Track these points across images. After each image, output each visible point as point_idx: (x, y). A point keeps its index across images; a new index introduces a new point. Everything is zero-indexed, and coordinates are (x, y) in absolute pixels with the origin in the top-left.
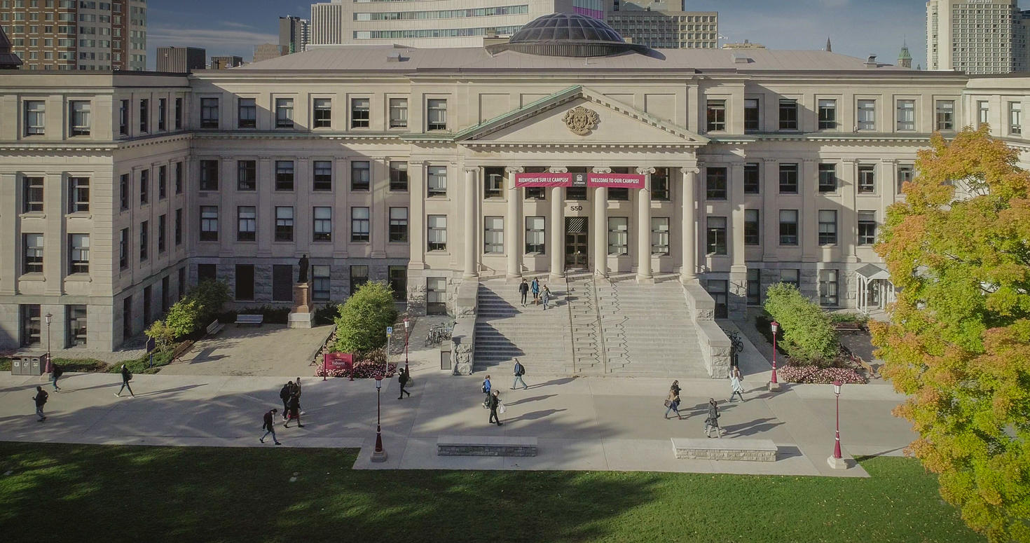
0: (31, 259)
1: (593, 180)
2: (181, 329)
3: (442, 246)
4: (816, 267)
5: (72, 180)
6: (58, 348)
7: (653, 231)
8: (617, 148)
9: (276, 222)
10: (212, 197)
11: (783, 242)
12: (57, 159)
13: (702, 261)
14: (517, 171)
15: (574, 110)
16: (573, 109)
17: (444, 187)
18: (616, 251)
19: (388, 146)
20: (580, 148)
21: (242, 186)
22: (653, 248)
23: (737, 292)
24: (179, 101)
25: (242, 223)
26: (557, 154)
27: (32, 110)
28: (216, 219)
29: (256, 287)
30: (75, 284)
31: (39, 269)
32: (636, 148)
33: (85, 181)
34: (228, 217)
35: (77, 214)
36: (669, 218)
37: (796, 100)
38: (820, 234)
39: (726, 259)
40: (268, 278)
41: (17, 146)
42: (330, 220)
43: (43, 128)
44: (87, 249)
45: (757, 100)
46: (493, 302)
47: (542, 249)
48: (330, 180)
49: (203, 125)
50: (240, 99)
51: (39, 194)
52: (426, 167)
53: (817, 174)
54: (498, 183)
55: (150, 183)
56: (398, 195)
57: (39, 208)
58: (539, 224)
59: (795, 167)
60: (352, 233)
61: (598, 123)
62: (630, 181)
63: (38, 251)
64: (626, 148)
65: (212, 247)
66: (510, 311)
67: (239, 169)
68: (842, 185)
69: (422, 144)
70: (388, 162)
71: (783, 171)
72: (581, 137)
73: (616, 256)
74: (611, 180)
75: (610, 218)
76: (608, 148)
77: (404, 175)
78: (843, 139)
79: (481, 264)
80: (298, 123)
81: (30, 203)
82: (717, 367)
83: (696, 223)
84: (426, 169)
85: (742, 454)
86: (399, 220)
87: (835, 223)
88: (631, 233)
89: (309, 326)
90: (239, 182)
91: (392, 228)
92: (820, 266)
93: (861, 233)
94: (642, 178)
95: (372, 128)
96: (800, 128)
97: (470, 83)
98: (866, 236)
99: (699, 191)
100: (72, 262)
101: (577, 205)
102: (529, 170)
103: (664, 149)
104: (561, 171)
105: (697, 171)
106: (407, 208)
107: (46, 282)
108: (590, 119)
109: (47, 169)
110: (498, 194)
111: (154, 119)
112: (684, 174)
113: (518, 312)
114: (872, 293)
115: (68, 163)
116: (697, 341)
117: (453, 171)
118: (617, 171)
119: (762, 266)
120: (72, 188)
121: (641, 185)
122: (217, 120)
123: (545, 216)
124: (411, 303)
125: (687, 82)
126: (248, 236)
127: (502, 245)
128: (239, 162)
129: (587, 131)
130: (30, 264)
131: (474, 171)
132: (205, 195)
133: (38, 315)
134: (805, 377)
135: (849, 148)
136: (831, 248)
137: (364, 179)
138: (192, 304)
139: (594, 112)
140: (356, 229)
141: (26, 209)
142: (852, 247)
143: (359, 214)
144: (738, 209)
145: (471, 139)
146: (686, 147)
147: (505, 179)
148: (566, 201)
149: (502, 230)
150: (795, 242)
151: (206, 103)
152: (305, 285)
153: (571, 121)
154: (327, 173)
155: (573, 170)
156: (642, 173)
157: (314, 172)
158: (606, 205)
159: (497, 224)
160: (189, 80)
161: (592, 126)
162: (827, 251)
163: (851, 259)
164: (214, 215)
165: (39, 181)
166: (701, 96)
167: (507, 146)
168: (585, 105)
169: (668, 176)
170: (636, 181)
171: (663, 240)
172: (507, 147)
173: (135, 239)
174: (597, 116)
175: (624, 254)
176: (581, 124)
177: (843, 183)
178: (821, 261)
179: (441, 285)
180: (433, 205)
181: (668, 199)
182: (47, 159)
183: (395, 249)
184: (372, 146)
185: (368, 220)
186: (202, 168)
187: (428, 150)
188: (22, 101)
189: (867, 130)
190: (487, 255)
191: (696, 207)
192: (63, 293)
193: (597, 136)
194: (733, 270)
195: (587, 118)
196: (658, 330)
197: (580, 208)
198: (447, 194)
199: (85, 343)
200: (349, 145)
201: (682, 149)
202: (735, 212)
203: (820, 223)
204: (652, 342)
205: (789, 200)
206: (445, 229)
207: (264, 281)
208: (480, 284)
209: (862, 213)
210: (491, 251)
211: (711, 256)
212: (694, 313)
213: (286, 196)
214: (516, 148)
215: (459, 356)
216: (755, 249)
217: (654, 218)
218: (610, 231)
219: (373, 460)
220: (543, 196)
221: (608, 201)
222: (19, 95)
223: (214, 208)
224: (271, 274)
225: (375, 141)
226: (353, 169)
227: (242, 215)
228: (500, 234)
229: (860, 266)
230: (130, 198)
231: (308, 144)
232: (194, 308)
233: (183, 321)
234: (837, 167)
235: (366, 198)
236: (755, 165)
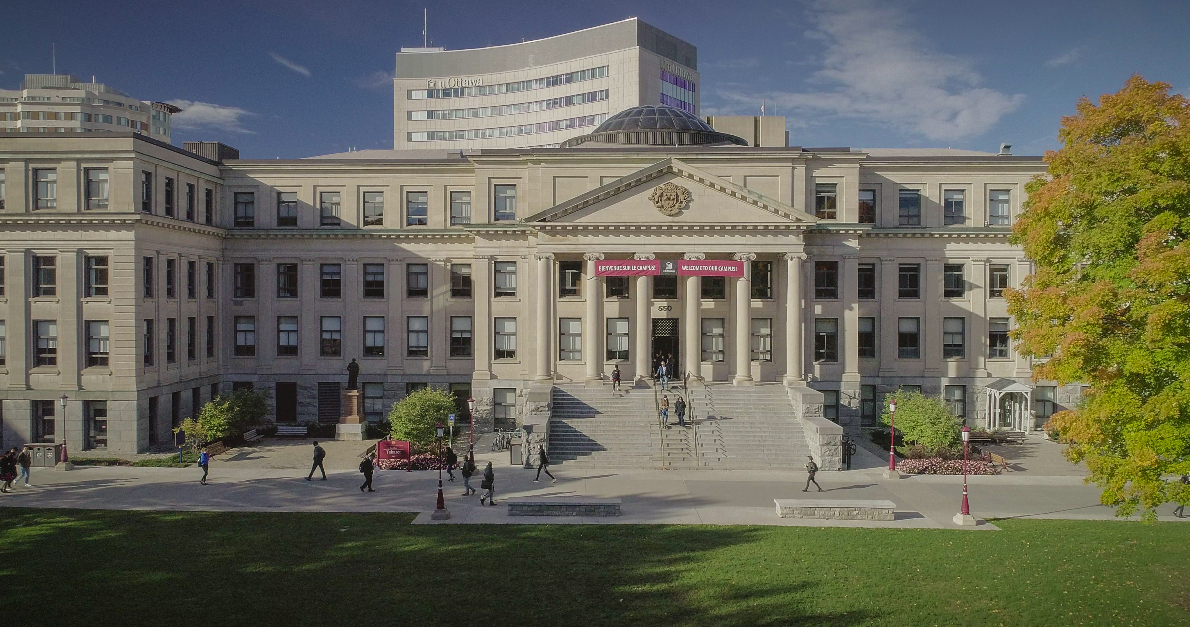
0: (43, 351)
1: (684, 268)
2: (214, 432)
3: (511, 354)
4: (940, 381)
5: (88, 259)
6: (75, 449)
7: (753, 334)
8: (712, 230)
9: (321, 335)
10: (248, 306)
11: (902, 354)
12: (70, 234)
13: (809, 368)
14: (597, 258)
15: (663, 187)
16: (662, 185)
17: (514, 285)
18: (711, 358)
19: (449, 246)
20: (670, 231)
21: (282, 294)
22: (753, 355)
23: (850, 404)
24: (209, 193)
25: (283, 336)
26: (643, 239)
27: (42, 180)
28: (253, 331)
29: (299, 409)
30: (93, 377)
31: (52, 362)
32: (734, 230)
33: (102, 260)
34: (267, 326)
35: (94, 298)
36: (771, 319)
37: (918, 191)
38: (945, 346)
39: (836, 367)
40: (312, 397)
41: (26, 218)
42: (383, 332)
43: (55, 200)
44: (107, 339)
45: (874, 191)
46: (570, 404)
47: (625, 356)
48: (383, 287)
49: (237, 224)
50: (279, 194)
51: (51, 277)
52: (493, 262)
53: (942, 276)
54: (576, 278)
55: (177, 275)
56: (460, 303)
57: (51, 292)
58: (622, 327)
59: (916, 269)
60: (408, 346)
61: (690, 202)
62: (726, 269)
63: (51, 342)
64: (723, 230)
65: (247, 363)
66: (590, 412)
67: (279, 273)
68: (970, 289)
69: (487, 236)
70: (449, 264)
71: (903, 273)
72: (670, 219)
73: (710, 363)
74: (706, 268)
75: (704, 320)
76: (701, 231)
77: (467, 281)
78: (972, 235)
79: (555, 371)
80: (345, 220)
81: (41, 286)
82: (826, 458)
83: (803, 325)
84: (493, 265)
85: (855, 513)
86: (461, 332)
87: (962, 334)
88: (728, 337)
89: (359, 438)
90: (279, 289)
91: (454, 341)
92: (945, 382)
93: (993, 344)
94: (740, 265)
95: (430, 225)
96: (922, 224)
97: (543, 165)
98: (998, 348)
99: (806, 290)
100: (89, 353)
101: (665, 304)
102: (611, 258)
103: (766, 230)
104: (647, 258)
105: (804, 256)
106: (470, 317)
107: (61, 375)
108: (681, 198)
109: (61, 245)
110: (574, 293)
111: (181, 204)
112: (789, 260)
113: (598, 413)
114: (1005, 413)
115: (83, 238)
116: (803, 437)
117: (523, 267)
118: (713, 257)
119: (878, 381)
120: (88, 269)
121: (740, 274)
122: (253, 218)
123: (629, 318)
124: (475, 418)
125: (793, 160)
126: (290, 351)
127: (580, 351)
128: (278, 265)
129: (678, 210)
130: (42, 355)
131: (547, 258)
132: (240, 304)
133: (51, 412)
134: (927, 468)
135: (980, 246)
136: (957, 361)
137: (422, 285)
138: (227, 405)
139: (686, 189)
140: (413, 342)
141: (37, 293)
142: (982, 359)
143: (416, 325)
144: (851, 309)
145: (544, 220)
146: (791, 228)
147: (582, 275)
148: (653, 300)
149: (580, 335)
150: (916, 354)
151: (241, 198)
152: (355, 393)
153: (658, 200)
154: (379, 278)
155: (662, 257)
156: (741, 259)
157: (365, 278)
158: (699, 304)
159: (574, 327)
160: (220, 170)
161: (684, 205)
162: (952, 365)
163: (981, 374)
164: (250, 327)
165: (50, 260)
166: (809, 178)
167: (586, 228)
168: (676, 181)
169: (771, 271)
170: (734, 269)
171: (765, 344)
172: (585, 230)
173: (161, 333)
174: (689, 194)
175: (720, 361)
176: (671, 203)
177: (972, 286)
178: (946, 376)
179: (510, 398)
180: (501, 306)
181: (771, 298)
182: (60, 234)
183: (457, 364)
184: (430, 246)
185: (426, 332)
186: (236, 273)
187: (495, 243)
188: (30, 168)
189: (1000, 223)
190: (562, 362)
191: (803, 306)
192: (80, 388)
193: (689, 217)
194: (844, 379)
195: (678, 196)
196: (758, 428)
197: (669, 308)
198: (517, 294)
199: (106, 445)
200: (404, 246)
201: (787, 231)
202: (847, 313)
203: (945, 333)
204: (752, 439)
205: (910, 307)
206: (514, 334)
207: (308, 400)
208: (555, 387)
209: (994, 321)
210: (568, 359)
211: (819, 364)
212: (799, 408)
213: (332, 305)
214: (596, 230)
215: (531, 446)
216: (871, 363)
217: (755, 319)
218: (704, 334)
219: (434, 518)
220: (627, 295)
221: (702, 300)
222: (27, 161)
223: (251, 318)
224: (316, 392)
225: (434, 240)
226: (409, 274)
227: (283, 327)
228: (578, 339)
229: (990, 381)
230: (155, 287)
231: (357, 244)
232: (230, 409)
233: (217, 422)
234: (966, 269)
235: (424, 306)
236: (871, 267)
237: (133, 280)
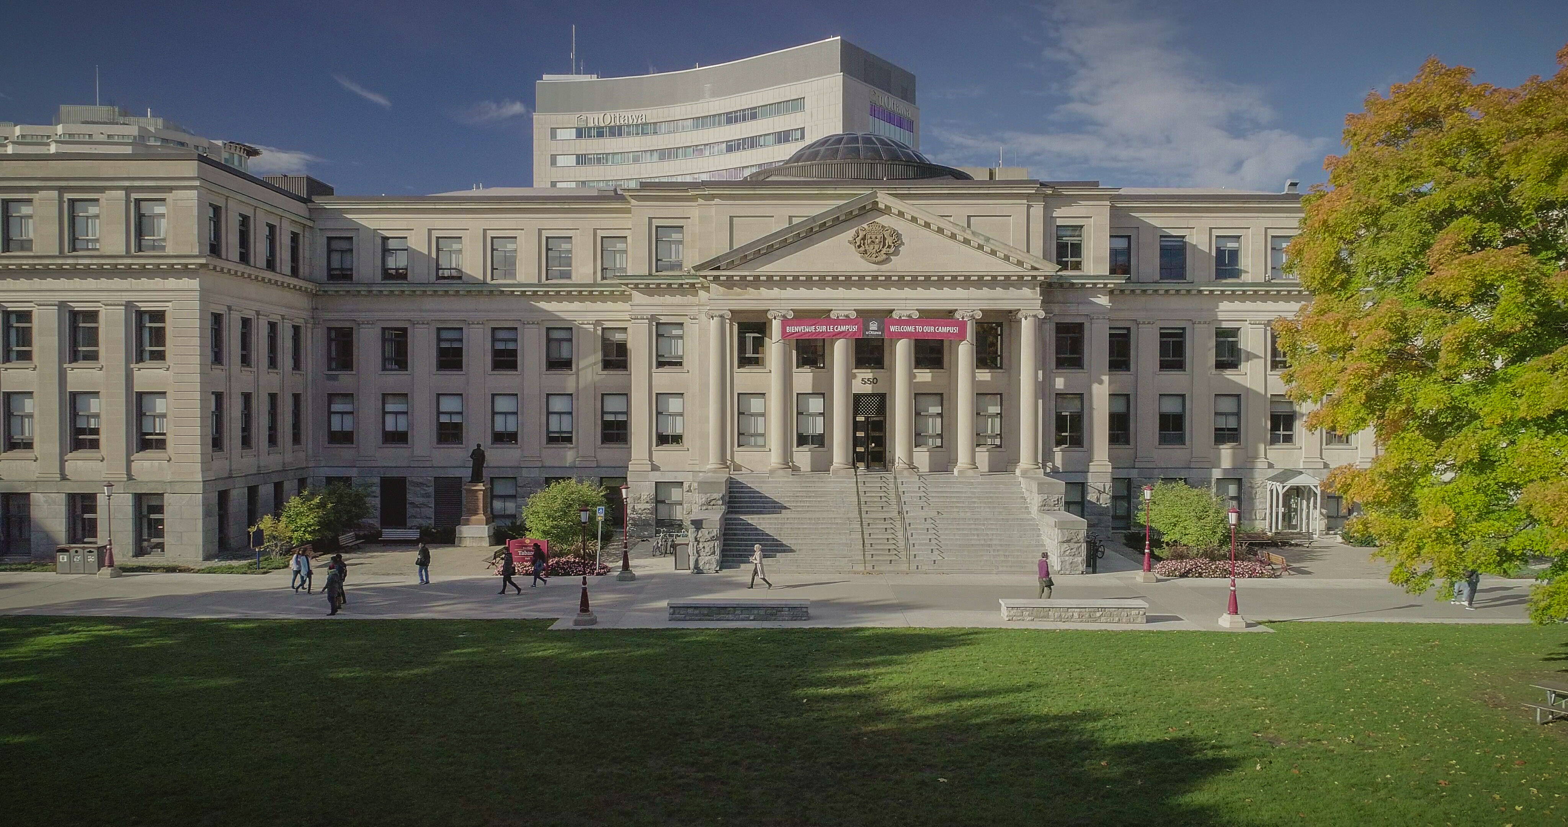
0: (83, 431)
1: (892, 329)
2: (300, 533)
3: (677, 439)
4: (1211, 474)
5: (140, 314)
6: (124, 554)
7: (978, 414)
8: (927, 282)
9: (438, 417)
10: (345, 381)
11: (1163, 440)
12: (117, 283)
13: (1048, 456)
14: (784, 316)
15: (866, 227)
16: (865, 226)
17: (680, 353)
18: (926, 444)
19: (599, 305)
20: (875, 282)
21: (388, 366)
22: (978, 439)
23: (1098, 500)
24: (295, 237)
25: (389, 420)
26: (841, 292)
27: (81, 214)
28: (352, 412)
29: (410, 511)
30: (147, 464)
31: (94, 445)
32: (954, 281)
33: (159, 316)
34: (369, 407)
35: (148, 364)
36: (1001, 394)
37: (1184, 237)
38: (1216, 429)
39: (1081, 454)
40: (429, 494)
41: (59, 261)
42: (516, 413)
43: (97, 240)
44: (164, 416)
45: (1129, 237)
46: (750, 497)
47: (820, 441)
48: (517, 357)
49: (331, 277)
50: (385, 239)
51: (92, 337)
52: (654, 323)
53: (1212, 343)
54: (759, 344)
55: (254, 339)
56: (614, 377)
57: (93, 357)
58: (815, 405)
59: (1181, 334)
60: (548, 432)
61: (900, 245)
62: (945, 330)
63: (92, 420)
64: (941, 282)
65: (346, 452)
66: (775, 507)
67: (384, 340)
68: (1247, 360)
69: (648, 290)
70: (600, 328)
71: (1165, 339)
72: (875, 267)
73: (925, 449)
74: (919, 329)
75: (918, 395)
76: (914, 282)
77: (622, 349)
78: (1250, 291)
79: (732, 461)
80: (468, 272)
81: (80, 349)
83: (1040, 401)
84: (654, 328)
85: (1098, 614)
86: (615, 413)
87: (1238, 414)
88: (948, 417)
89: (486, 543)
90: (384, 359)
91: (606, 425)
92: (1217, 474)
93: (1275, 427)
94: (962, 325)
95: (576, 278)
96: (1189, 278)
97: (717, 201)
98: (1282, 432)
99: (1044, 358)
100: (142, 434)
101: (870, 376)
102: (801, 316)
103: (994, 282)
104: (847, 316)
105: (1042, 314)
106: (626, 395)
107: (105, 462)
108: (889, 241)
109: (103, 297)
110: (756, 362)
111: (259, 248)
112: (1023, 319)
113: (786, 508)
114: (1290, 512)
115: (134, 288)
116: (1038, 534)
117: (692, 330)
118: (928, 316)
119: (1134, 474)
120: (140, 328)
121: (961, 336)
122: (351, 269)
123: (824, 393)
124: (633, 519)
125: (1028, 196)
126: (398, 438)
127: (763, 435)
128: (384, 329)
129: (885, 256)
130: (80, 437)
131: (721, 316)
132: (335, 378)
133: (93, 509)
135: (1259, 305)
136: (1232, 448)
137: (565, 355)
138: (317, 500)
139: (895, 231)
140: (554, 427)
141: (75, 357)
142: (1262, 447)
143: (558, 405)
144: (1101, 382)
145: (718, 268)
146: (1025, 278)
147: (767, 339)
148: (855, 371)
149: (763, 415)
150: (1181, 440)
151: (335, 245)
152: (481, 486)
153: (861, 244)
154: (511, 346)
155: (865, 316)
156: (963, 318)
157: (493, 346)
158: (912, 376)
159: (756, 405)
160: (310, 210)
161: (892, 250)
162: (1226, 454)
163: (1261, 464)
164: (348, 407)
165: (92, 316)
166: (1048, 219)
167: (770, 278)
168: (883, 220)
169: (1001, 335)
170: (954, 330)
171: (993, 426)
172: (769, 281)
173: (234, 410)
174: (899, 236)
175: (937, 447)
176: (877, 247)
177: (1250, 356)
178: (1219, 467)
179: (675, 494)
180: (664, 379)
181: (1001, 368)
182: (103, 283)
183: (609, 454)
184: (576, 305)
185: (571, 413)
186: (330, 340)
187: (656, 299)
188: (66, 200)
189: (1285, 279)
190: (741, 449)
191: (1040, 378)
192: (130, 477)
193: (899, 265)
194: (1092, 468)
195: (885, 239)
196: (984, 524)
197: (875, 381)
198: (684, 364)
199: (163, 550)
200: (543, 305)
201: (1020, 282)
202: (1095, 387)
203: (1216, 414)
204: (976, 537)
205: (1174, 380)
206: (681, 415)
207: (421, 500)
208: (731, 478)
209: (1277, 399)
210: (748, 444)
211: (1061, 450)
212: (1035, 500)
213: (451, 380)
214: (783, 282)
215: (701, 545)
216: (1123, 451)
217: (980, 395)
218: (918, 414)
219: (577, 623)
220: (822, 365)
221: (915, 371)
222: (61, 190)
223: (348, 396)
224: (431, 490)
225: (580, 297)
226: (549, 340)
227: (389, 407)
228: (761, 420)
229: (1271, 473)
230: (225, 350)
231: (484, 303)
232: (322, 505)
233: (305, 521)
234: (1242, 335)
235: (568, 381)
236: (1125, 332)
237: (197, 341)
